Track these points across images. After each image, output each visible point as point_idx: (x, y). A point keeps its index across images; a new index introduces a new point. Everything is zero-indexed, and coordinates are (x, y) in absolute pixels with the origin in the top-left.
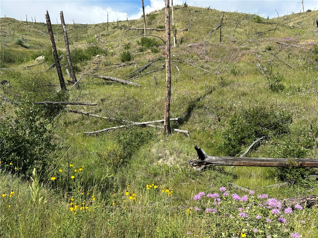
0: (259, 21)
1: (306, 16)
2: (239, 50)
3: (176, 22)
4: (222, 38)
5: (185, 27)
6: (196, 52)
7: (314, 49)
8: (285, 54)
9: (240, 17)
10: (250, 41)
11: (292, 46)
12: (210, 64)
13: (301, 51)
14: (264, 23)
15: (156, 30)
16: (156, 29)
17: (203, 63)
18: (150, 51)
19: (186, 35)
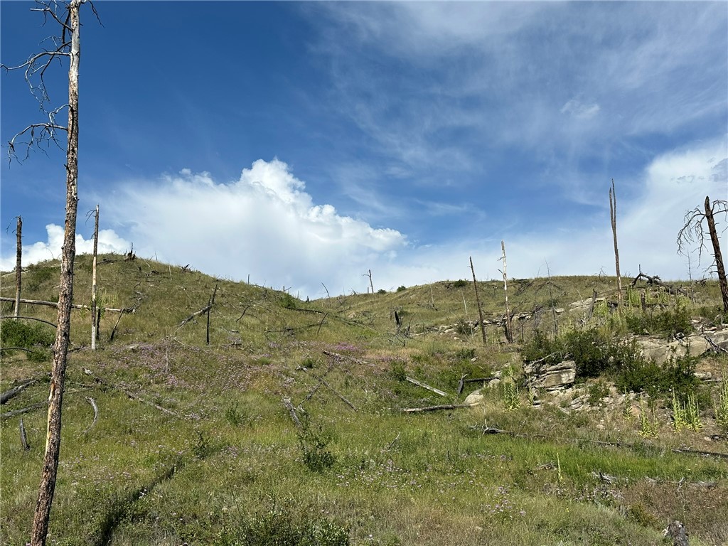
0: (289, 305)
1: (377, 302)
2: (246, 364)
3: (103, 291)
4: (210, 335)
5: (126, 304)
6: (147, 364)
7: (391, 370)
8: (340, 378)
9: (252, 295)
10: (272, 345)
11: (353, 362)
12: (178, 396)
13: (369, 373)
14: (300, 310)
15: (49, 305)
16: (50, 303)
17: (161, 394)
18: (22, 356)
19: (125, 324)
